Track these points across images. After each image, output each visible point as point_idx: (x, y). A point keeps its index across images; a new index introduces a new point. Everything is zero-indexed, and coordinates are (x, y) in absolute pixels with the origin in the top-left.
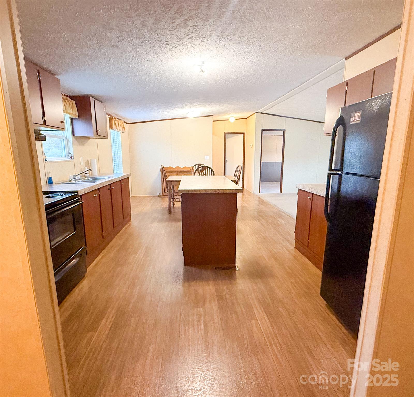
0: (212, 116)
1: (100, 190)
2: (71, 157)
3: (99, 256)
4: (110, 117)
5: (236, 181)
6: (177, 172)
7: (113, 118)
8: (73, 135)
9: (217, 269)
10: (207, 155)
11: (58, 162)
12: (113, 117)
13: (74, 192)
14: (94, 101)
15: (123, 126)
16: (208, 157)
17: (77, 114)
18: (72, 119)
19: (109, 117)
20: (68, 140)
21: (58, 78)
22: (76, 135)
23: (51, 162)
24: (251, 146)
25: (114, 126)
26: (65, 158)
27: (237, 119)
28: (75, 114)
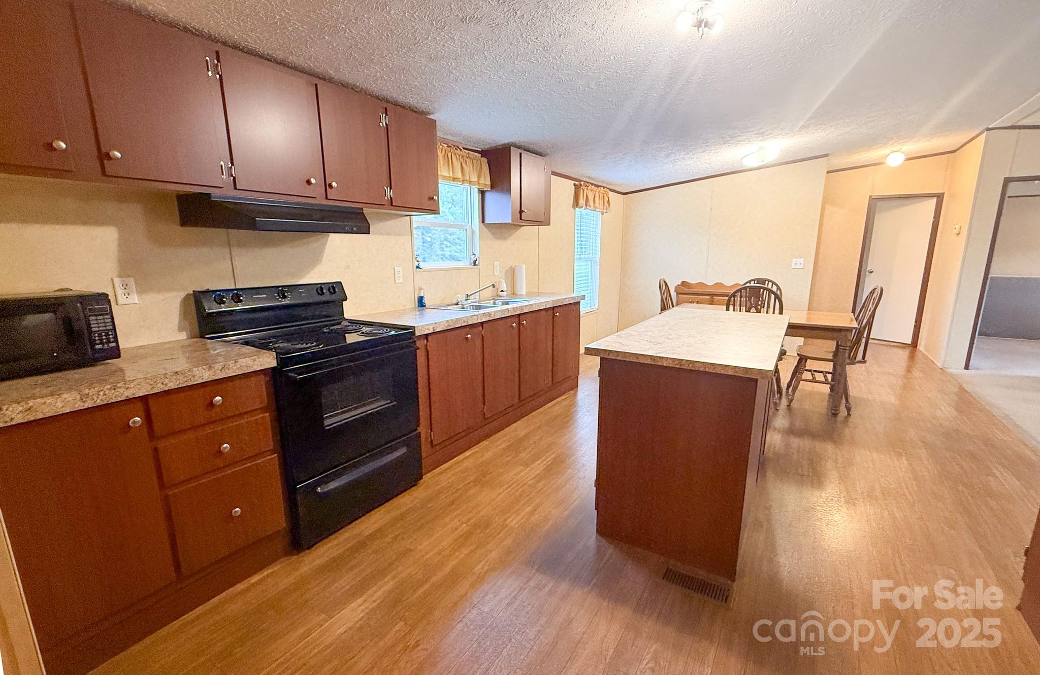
0: (827, 155)
1: (485, 325)
2: (475, 262)
3: (467, 452)
4: (577, 183)
5: (854, 331)
6: (712, 295)
7: (581, 185)
8: (483, 221)
9: (670, 576)
10: (800, 257)
11: (443, 270)
12: (582, 183)
13: (407, 327)
14: (521, 154)
15: (606, 199)
16: (801, 261)
17: (489, 182)
18: (482, 193)
19: (575, 184)
20: (473, 232)
21: (432, 118)
22: (487, 222)
23: (429, 271)
24: (956, 231)
25: (582, 201)
26: (465, 263)
27: (909, 159)
28: (483, 182)
